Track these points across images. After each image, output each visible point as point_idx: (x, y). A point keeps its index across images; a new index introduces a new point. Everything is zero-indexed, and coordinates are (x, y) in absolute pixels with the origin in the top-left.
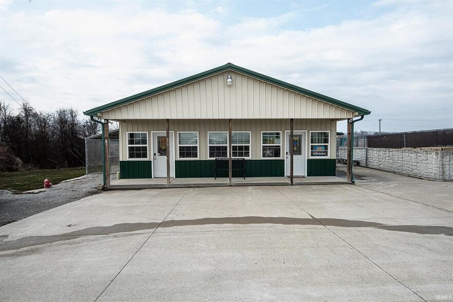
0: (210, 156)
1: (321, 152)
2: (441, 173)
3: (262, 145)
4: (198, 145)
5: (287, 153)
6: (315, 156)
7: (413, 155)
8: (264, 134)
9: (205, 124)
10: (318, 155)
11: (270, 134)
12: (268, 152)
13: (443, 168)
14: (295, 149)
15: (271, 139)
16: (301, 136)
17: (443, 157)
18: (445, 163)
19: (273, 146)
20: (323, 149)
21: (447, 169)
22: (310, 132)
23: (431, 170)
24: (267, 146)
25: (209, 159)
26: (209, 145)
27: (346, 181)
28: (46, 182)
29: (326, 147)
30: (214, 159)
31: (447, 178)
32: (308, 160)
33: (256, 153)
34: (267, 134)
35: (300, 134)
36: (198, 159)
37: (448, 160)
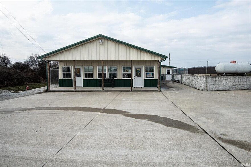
0: (99, 77)
1: (151, 76)
2: (206, 87)
3: (122, 72)
4: (93, 72)
5: (134, 76)
6: (148, 78)
7: (196, 78)
8: (123, 67)
9: (96, 63)
10: (149, 78)
11: (126, 67)
12: (126, 76)
13: (206, 84)
14: (138, 74)
15: (127, 70)
16: (141, 68)
17: (206, 79)
18: (207, 82)
19: (128, 73)
20: (151, 75)
21: (208, 85)
22: (145, 66)
23: (202, 85)
24: (125, 73)
25: (98, 78)
26: (98, 72)
27: (158, 90)
28: (27, 88)
29: (153, 74)
30: (100, 78)
31: (208, 89)
32: (144, 79)
33: (120, 76)
34: (125, 67)
35: (140, 67)
36: (93, 78)
37: (209, 80)
